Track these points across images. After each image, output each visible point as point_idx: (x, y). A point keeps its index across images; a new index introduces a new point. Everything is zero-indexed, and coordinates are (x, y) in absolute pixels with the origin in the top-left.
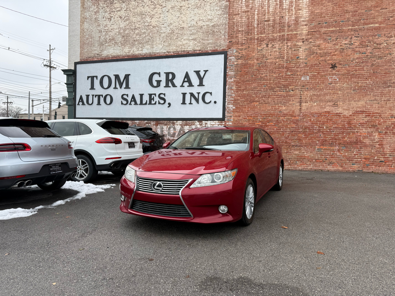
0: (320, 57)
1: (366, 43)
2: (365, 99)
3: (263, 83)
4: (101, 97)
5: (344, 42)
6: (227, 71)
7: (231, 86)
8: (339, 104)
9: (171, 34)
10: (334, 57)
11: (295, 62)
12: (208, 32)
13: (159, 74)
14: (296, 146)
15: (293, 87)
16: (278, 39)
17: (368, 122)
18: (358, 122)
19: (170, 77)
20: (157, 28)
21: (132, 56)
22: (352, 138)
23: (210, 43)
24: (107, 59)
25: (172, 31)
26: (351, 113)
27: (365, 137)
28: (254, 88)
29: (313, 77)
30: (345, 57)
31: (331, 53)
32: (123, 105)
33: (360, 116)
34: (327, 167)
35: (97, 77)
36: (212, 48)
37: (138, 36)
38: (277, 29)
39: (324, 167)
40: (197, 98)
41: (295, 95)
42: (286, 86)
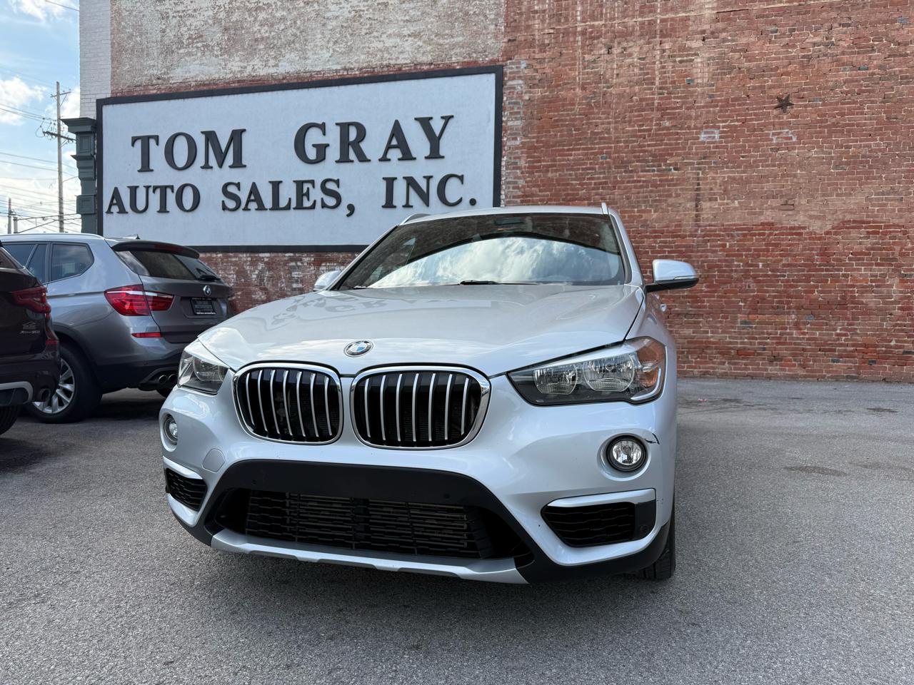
0: (748, 80)
1: (869, 40)
2: (867, 188)
3: (599, 148)
4: (169, 191)
5: (812, 39)
6: (504, 119)
7: (515, 158)
8: (799, 203)
9: (355, 21)
10: (787, 80)
11: (683, 92)
12: (451, 15)
13: (322, 127)
14: (686, 315)
15: (676, 158)
16: (638, 33)
17: (873, 249)
18: (847, 249)
19: (353, 134)
20: (316, 5)
21: (250, 81)
22: (830, 292)
23: (457, 43)
24: (183, 90)
25: (357, 12)
26: (829, 227)
27: (865, 290)
28: (575, 164)
29: (730, 134)
30: (813, 78)
31: (777, 68)
32: (227, 212)
33: (854, 233)
34: (766, 370)
35: (157, 138)
36: (464, 58)
37: (266, 28)
38: (634, 6)
39: (759, 369)
40: (425, 190)
41: (684, 180)
42: (659, 158)
